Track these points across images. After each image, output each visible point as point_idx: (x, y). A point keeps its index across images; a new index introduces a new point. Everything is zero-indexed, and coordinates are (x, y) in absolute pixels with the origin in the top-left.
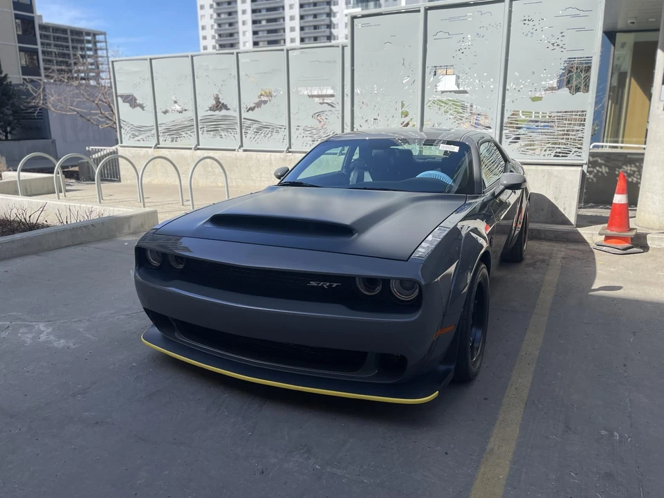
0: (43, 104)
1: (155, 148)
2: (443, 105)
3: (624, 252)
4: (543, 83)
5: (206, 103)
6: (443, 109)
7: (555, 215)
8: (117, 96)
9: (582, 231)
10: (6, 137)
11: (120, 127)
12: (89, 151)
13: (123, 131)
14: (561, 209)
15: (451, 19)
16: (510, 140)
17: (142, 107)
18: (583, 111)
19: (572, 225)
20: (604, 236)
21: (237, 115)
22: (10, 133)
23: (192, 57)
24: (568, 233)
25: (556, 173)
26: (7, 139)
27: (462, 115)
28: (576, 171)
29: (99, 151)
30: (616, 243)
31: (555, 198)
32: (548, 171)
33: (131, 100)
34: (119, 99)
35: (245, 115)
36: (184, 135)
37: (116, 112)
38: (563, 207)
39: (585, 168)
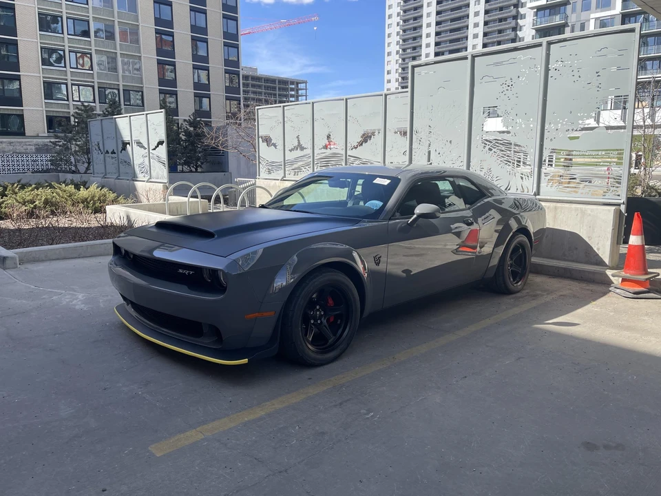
0: (214, 143)
1: (281, 180)
2: (488, 143)
3: (635, 296)
4: (580, 122)
5: (321, 141)
6: (487, 147)
7: (589, 255)
8: (259, 138)
9: (609, 273)
10: (196, 169)
11: (259, 163)
12: (236, 182)
13: (261, 166)
14: (595, 249)
15: (497, 64)
16: (549, 177)
17: (275, 145)
18: (621, 150)
19: (606, 265)
20: (621, 279)
21: (343, 152)
22: (201, 167)
23: (313, 103)
24: (594, 273)
25: (589, 212)
26: (196, 171)
27: (505, 153)
28: (609, 211)
29: (245, 182)
30: (630, 286)
31: (589, 237)
32: (581, 209)
33: (268, 140)
34: (260, 139)
35: (349, 153)
36: (304, 170)
37: (257, 150)
38: (597, 247)
39: (623, 208)
